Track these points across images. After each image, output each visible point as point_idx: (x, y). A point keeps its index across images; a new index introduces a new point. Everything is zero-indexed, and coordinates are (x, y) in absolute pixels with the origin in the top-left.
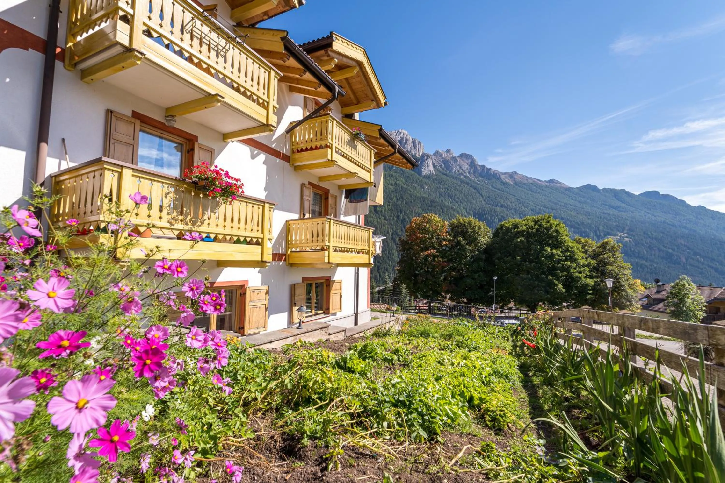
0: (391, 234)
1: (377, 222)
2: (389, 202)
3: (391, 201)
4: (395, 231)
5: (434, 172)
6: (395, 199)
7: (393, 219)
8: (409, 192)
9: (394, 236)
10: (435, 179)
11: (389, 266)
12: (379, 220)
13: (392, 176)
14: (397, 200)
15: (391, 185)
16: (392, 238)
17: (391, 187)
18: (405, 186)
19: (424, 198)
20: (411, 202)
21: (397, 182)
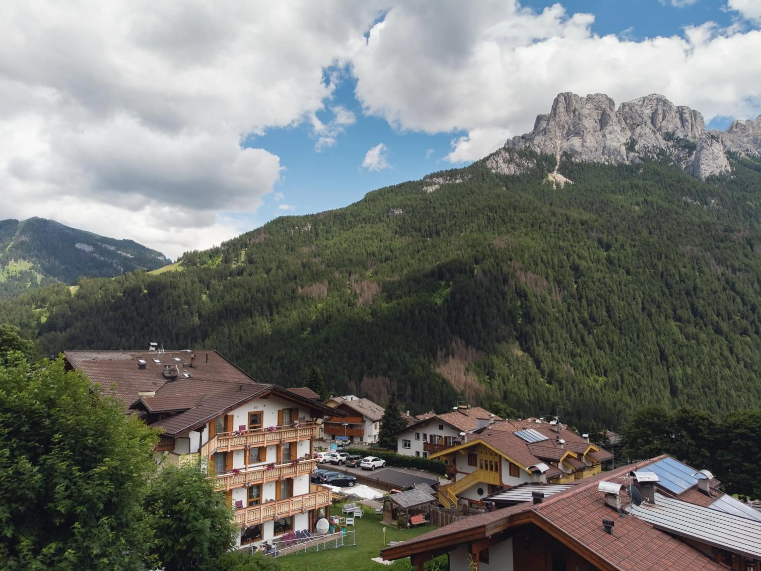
0: (640, 300)
1: (612, 278)
2: (633, 240)
3: (637, 237)
4: (649, 295)
5: (729, 168)
6: (645, 233)
7: (645, 272)
8: (674, 215)
9: (647, 306)
10: (733, 182)
11: (641, 361)
12: (614, 276)
13: (637, 186)
14: (650, 233)
15: (638, 204)
16: (643, 309)
17: (637, 208)
18: (666, 205)
19: (707, 225)
20: (680, 235)
21: (649, 199)
